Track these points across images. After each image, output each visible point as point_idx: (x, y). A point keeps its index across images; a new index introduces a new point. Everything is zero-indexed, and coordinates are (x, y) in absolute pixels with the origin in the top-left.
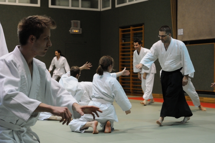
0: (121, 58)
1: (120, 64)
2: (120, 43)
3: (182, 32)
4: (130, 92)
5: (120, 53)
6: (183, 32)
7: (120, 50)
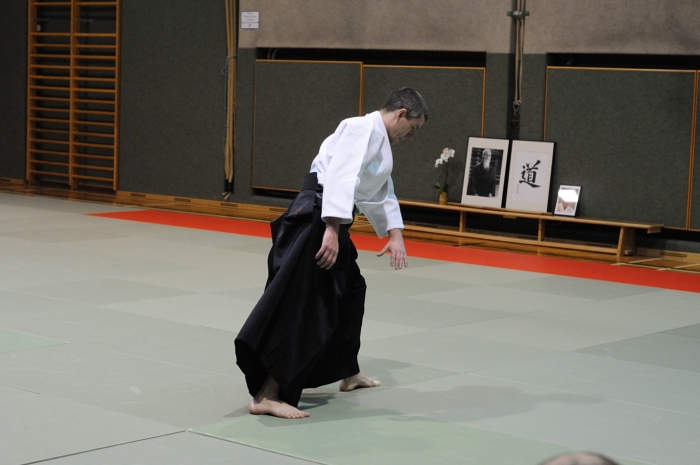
0: (33, 79)
1: (29, 97)
2: (30, 34)
3: (257, 20)
4: (67, 186)
5: (31, 66)
6: (260, 23)
7: (30, 55)
